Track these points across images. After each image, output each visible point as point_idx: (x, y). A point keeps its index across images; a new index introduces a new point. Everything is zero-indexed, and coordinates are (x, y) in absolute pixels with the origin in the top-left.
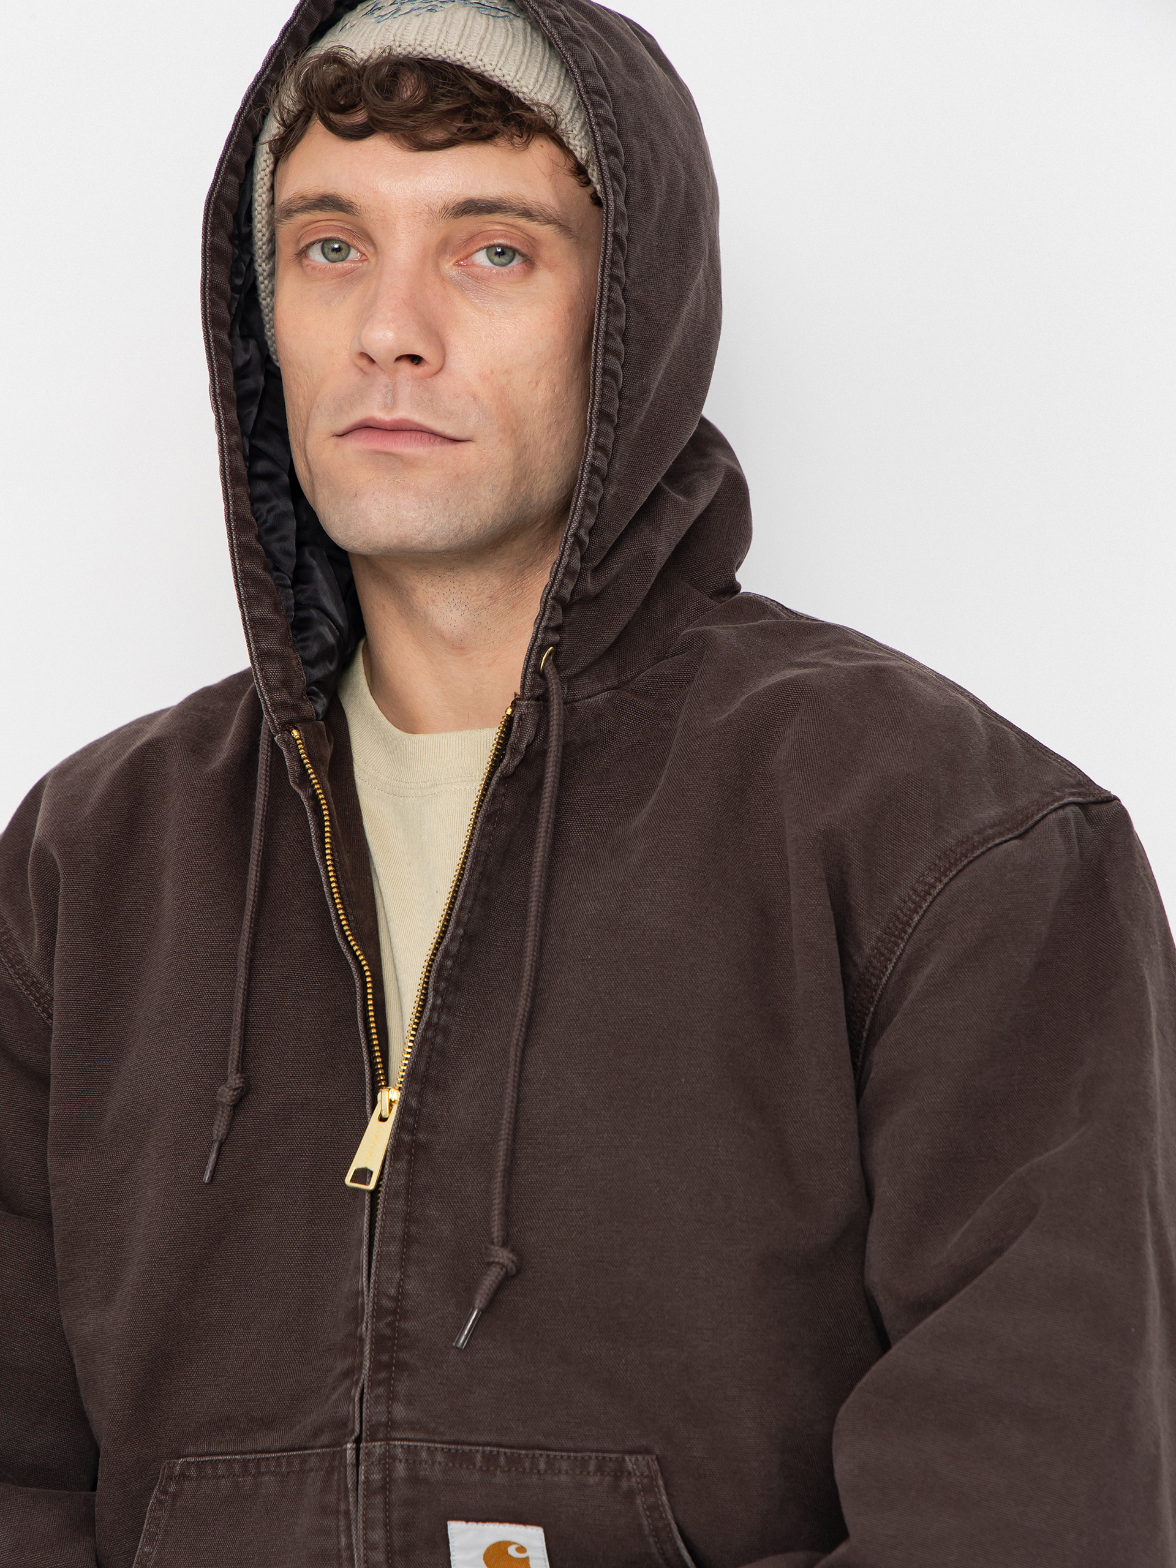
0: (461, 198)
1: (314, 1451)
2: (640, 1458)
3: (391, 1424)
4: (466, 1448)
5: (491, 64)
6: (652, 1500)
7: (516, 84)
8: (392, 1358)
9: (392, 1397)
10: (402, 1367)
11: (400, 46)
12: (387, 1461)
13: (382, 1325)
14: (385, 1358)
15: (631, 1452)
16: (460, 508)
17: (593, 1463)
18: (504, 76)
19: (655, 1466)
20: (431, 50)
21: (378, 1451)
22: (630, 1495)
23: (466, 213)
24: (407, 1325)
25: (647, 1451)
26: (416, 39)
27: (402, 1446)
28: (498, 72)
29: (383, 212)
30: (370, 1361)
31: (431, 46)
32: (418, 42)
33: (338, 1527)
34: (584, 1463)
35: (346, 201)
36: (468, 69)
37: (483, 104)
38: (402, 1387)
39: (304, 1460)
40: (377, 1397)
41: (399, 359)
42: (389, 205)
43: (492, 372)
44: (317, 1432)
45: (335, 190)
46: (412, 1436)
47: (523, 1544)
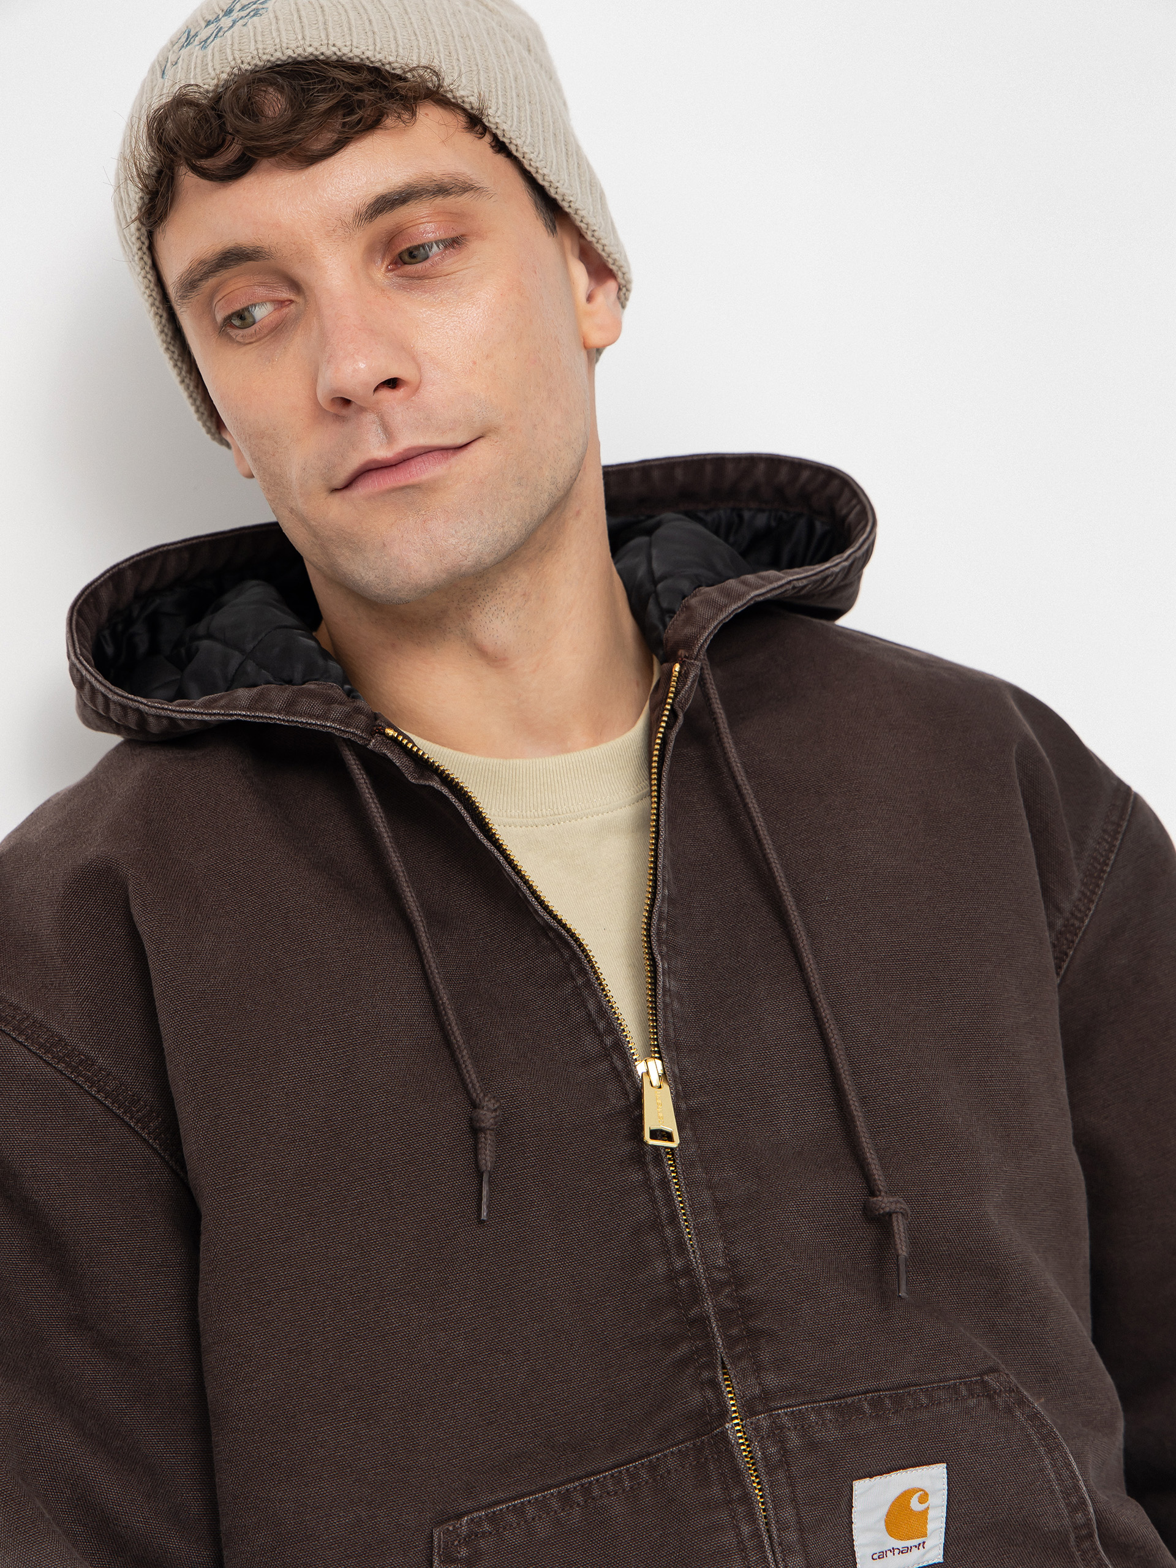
0: (370, 199)
1: (666, 1452)
2: (997, 1376)
3: (767, 1395)
4: (849, 1400)
5: (346, 46)
6: (1027, 1410)
7: (379, 57)
8: (743, 1329)
9: (757, 1368)
10: (756, 1334)
11: (242, 62)
12: (777, 1432)
13: (721, 1298)
14: (735, 1331)
16: (497, 515)
17: (962, 1387)
18: (363, 53)
20: (278, 54)
21: (765, 1424)
23: (380, 212)
24: (748, 1292)
26: (257, 49)
27: (786, 1414)
28: (357, 52)
29: (294, 244)
30: (721, 1338)
31: (276, 50)
32: (261, 51)
35: (251, 249)
36: (324, 60)
37: (359, 89)
38: (766, 1356)
39: (651, 1468)
40: (744, 1371)
41: (376, 389)
42: (299, 235)
43: (475, 363)
45: (235, 241)
46: (792, 1401)
47: (926, 1490)
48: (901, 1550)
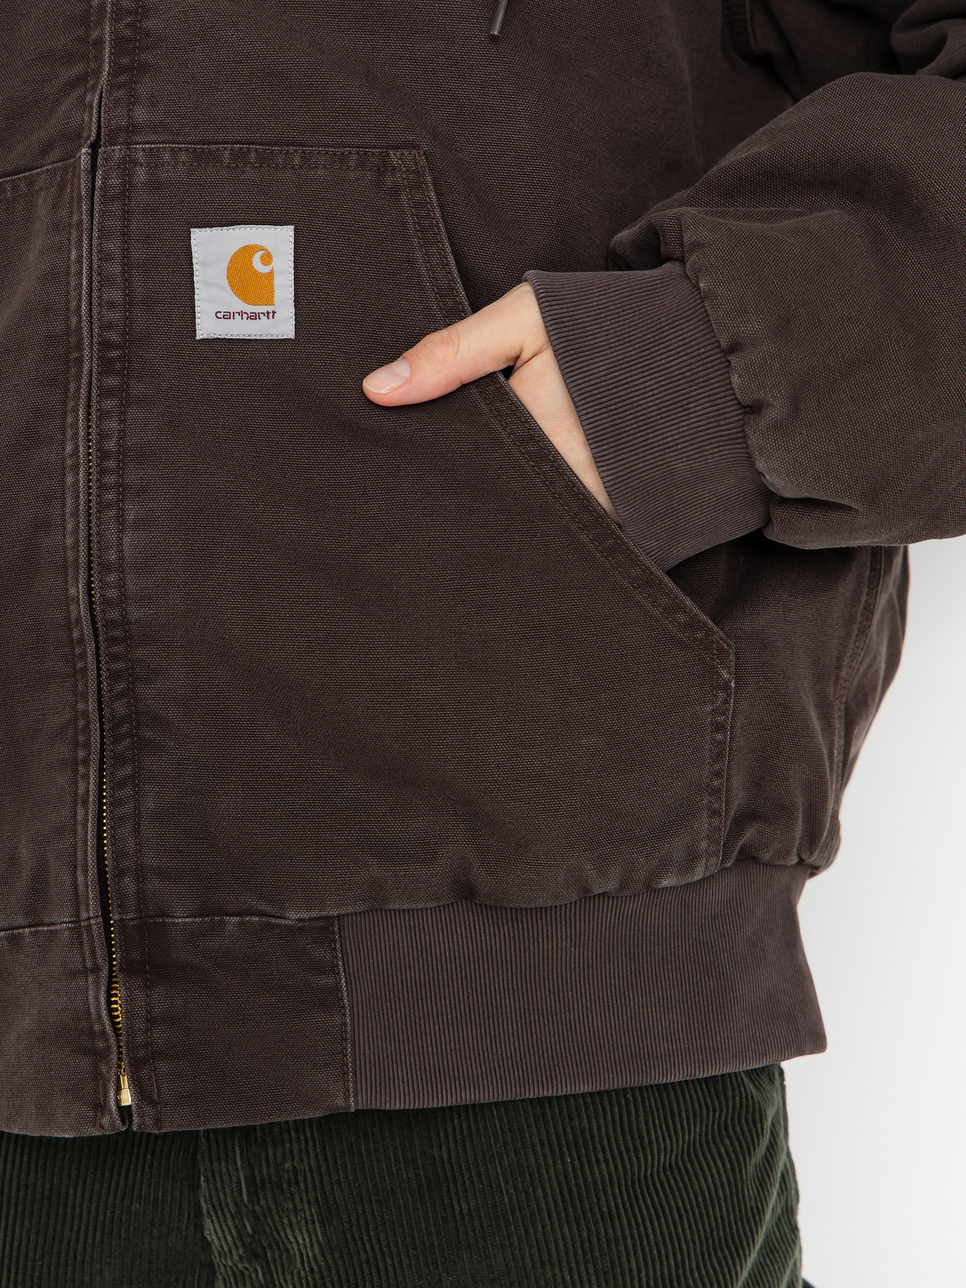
1: (44, 168)
2: (406, 152)
3: (132, 129)
4: (213, 147)
6: (418, 196)
8: (133, 61)
9: (132, 101)
10: (144, 68)
12: (127, 165)
13: (121, 26)
14: (125, 60)
15: (396, 148)
17: (354, 157)
19: (423, 162)
21: (117, 155)
22: (395, 191)
24: (148, 24)
25: (414, 146)
27: (144, 150)
30: (110, 64)
33: (69, 240)
34: (344, 158)
38: (143, 89)
39: (31, 182)
40: (117, 101)
44: (46, 149)
46: (153, 138)
47: (270, 250)
48: (250, 315)
